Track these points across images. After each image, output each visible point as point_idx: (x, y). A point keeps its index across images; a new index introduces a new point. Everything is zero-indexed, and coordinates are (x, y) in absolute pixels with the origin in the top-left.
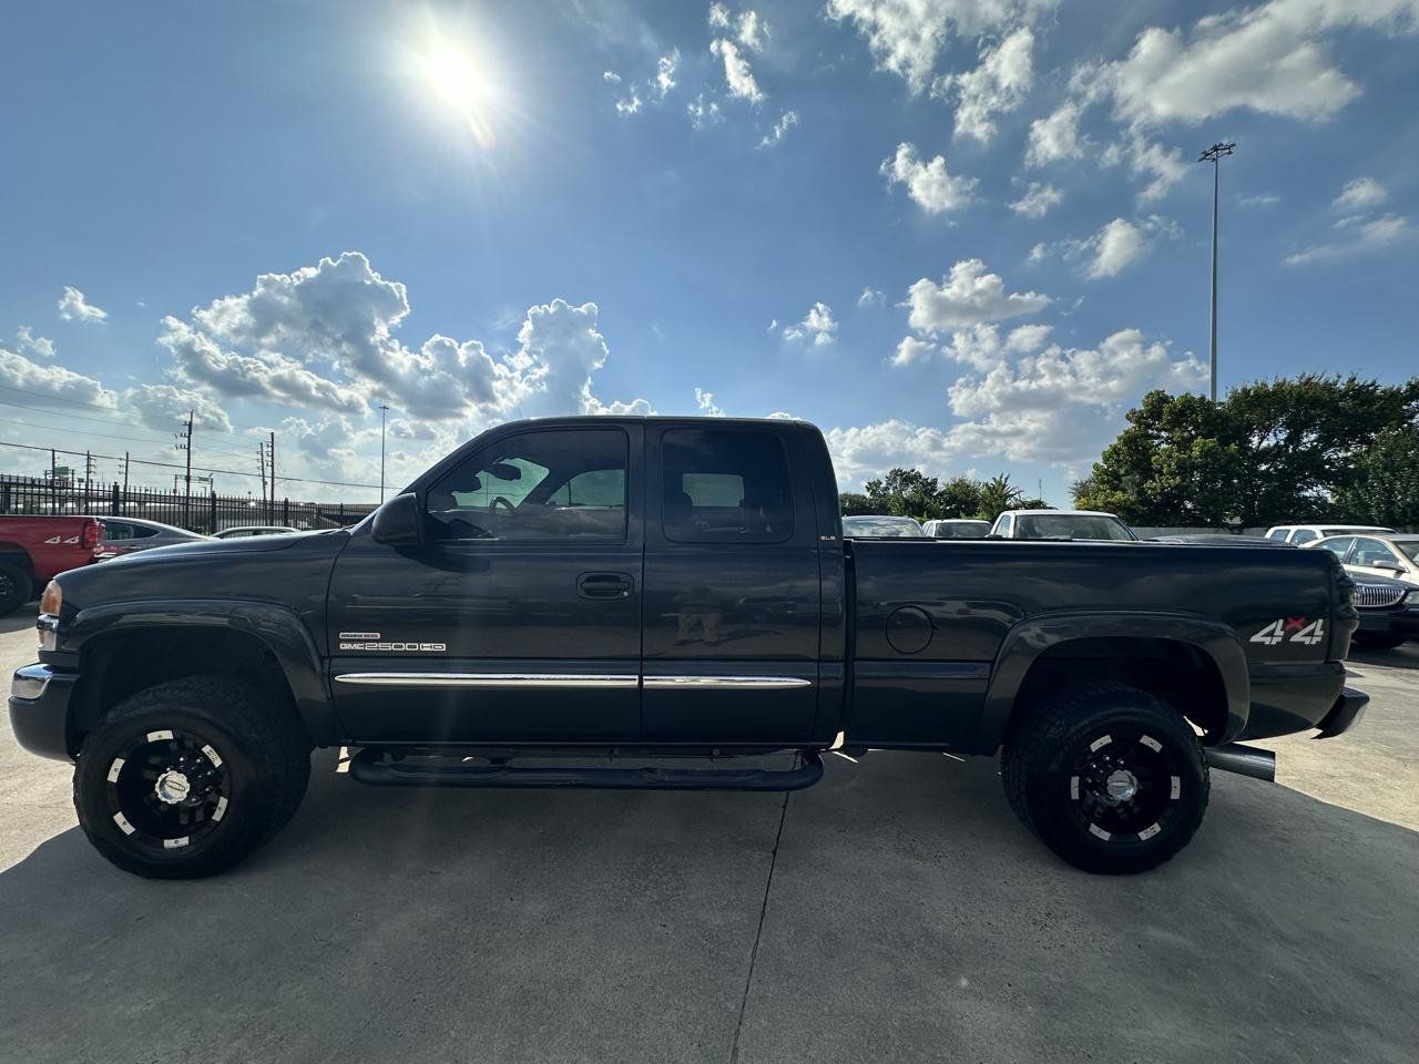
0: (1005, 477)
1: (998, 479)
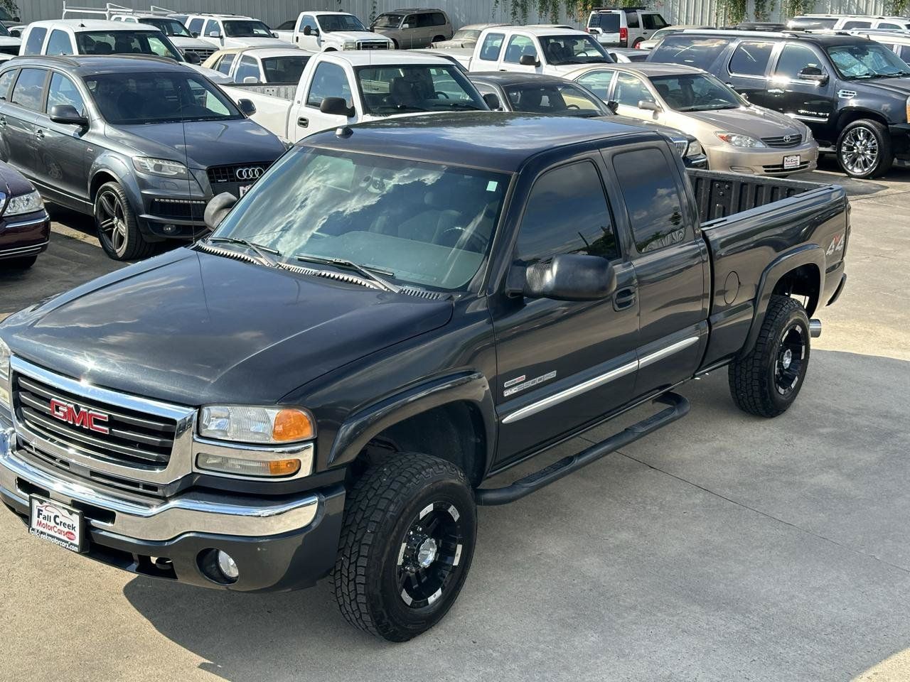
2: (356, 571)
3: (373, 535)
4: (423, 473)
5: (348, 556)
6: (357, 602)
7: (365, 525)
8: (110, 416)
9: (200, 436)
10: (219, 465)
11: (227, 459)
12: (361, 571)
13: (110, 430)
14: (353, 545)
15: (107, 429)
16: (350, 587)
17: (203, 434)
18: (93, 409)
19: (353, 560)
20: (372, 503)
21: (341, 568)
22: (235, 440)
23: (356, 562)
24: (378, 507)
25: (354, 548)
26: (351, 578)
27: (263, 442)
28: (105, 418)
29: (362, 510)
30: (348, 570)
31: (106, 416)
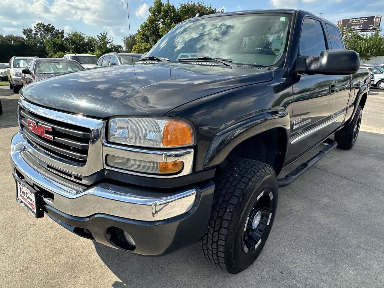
0: (105, 33)
1: (103, 34)
2: (218, 236)
3: (231, 214)
4: (260, 171)
5: (213, 226)
6: (217, 255)
7: (225, 206)
8: (53, 128)
9: (108, 142)
10: (122, 163)
11: (128, 160)
12: (222, 237)
13: (54, 138)
14: (216, 219)
15: (51, 136)
16: (213, 246)
17: (110, 140)
18: (45, 123)
19: (216, 229)
20: (229, 191)
21: (208, 233)
22: (133, 144)
23: (218, 231)
24: (235, 194)
25: (217, 221)
26: (215, 240)
27: (154, 147)
28: (50, 129)
29: (222, 195)
30: (213, 235)
31: (50, 127)
